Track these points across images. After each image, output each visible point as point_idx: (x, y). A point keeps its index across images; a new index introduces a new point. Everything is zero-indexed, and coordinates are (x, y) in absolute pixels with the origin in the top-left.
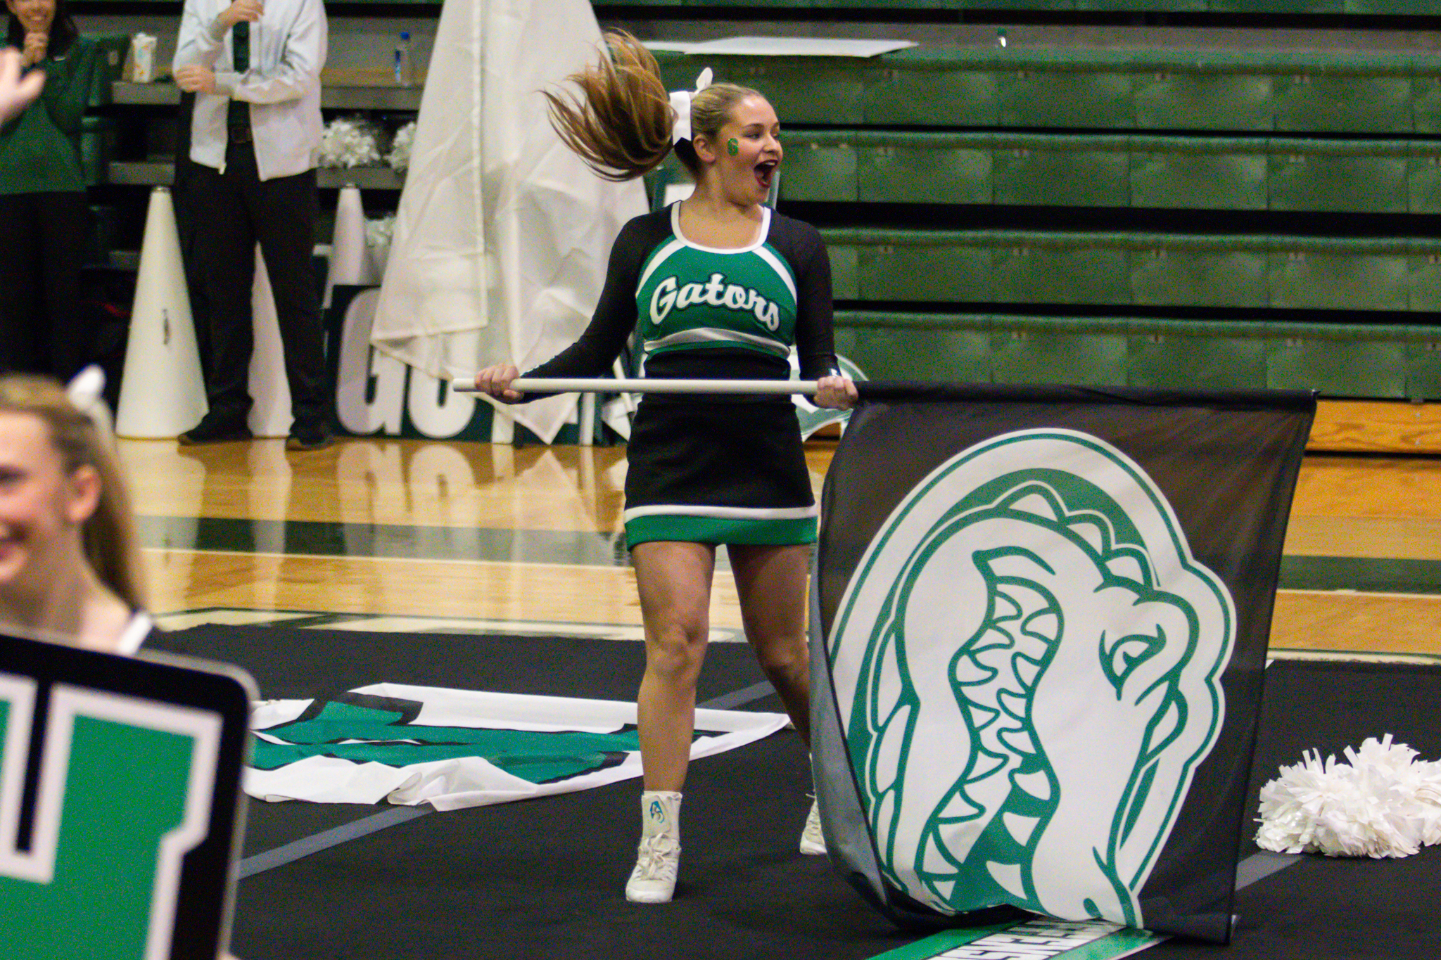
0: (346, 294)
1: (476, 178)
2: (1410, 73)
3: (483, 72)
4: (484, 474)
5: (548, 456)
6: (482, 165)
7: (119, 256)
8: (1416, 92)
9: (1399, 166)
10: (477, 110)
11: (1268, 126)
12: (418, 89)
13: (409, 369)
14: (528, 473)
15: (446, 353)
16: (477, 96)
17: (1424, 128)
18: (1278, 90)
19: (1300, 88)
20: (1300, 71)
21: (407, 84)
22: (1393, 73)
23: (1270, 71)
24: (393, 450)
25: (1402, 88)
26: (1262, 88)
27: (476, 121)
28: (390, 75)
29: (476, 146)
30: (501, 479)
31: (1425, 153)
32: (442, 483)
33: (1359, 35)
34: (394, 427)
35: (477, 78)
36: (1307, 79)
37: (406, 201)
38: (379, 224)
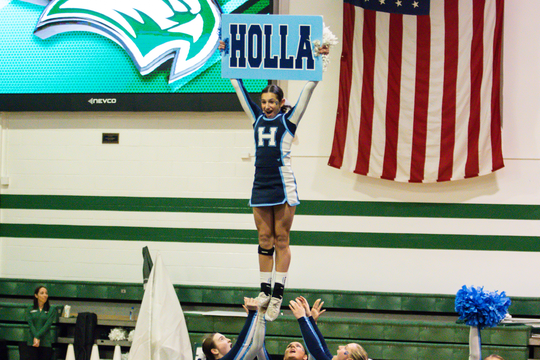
1: (149, 344)
2: (383, 324)
3: (152, 318)
6: (151, 342)
8: (385, 329)
9: (380, 348)
10: (150, 328)
11: (347, 337)
12: (135, 321)
16: (150, 324)
17: (386, 338)
18: (350, 328)
19: (355, 327)
20: (356, 323)
21: (133, 320)
22: (379, 324)
23: (349, 323)
25: (381, 328)
26: (346, 327)
27: (150, 330)
28: (129, 318)
29: (149, 335)
31: (387, 345)
33: (371, 315)
35: (150, 319)
36: (358, 325)
37: (132, 350)
38: (125, 355)
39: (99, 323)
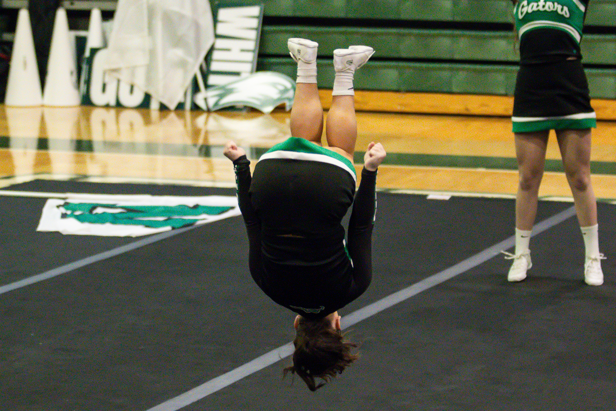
0: (94, 51)
1: (145, 6)
4: (147, 121)
5: (172, 116)
6: (148, 2)
7: (6, 37)
13: (119, 81)
14: (165, 121)
15: (133, 74)
24: (113, 112)
30: (154, 123)
32: (132, 125)
34: (113, 102)
37: (118, 15)
38: (108, 24)
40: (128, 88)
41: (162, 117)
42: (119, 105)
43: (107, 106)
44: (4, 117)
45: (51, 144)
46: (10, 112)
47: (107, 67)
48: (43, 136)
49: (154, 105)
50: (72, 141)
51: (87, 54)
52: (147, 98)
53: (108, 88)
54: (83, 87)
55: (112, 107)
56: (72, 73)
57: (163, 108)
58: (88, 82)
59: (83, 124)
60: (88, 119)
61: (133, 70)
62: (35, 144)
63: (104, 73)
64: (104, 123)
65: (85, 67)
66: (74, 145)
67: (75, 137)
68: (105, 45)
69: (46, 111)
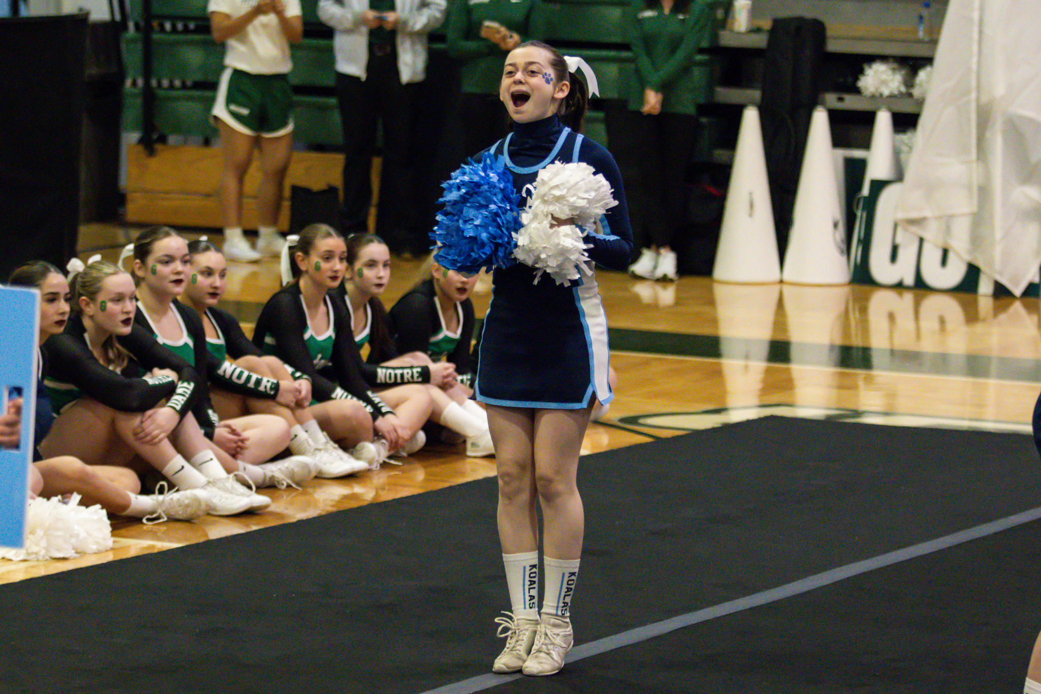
0: (878, 186)
1: (973, 106)
3: (981, 32)
4: (972, 316)
5: (1018, 305)
6: (978, 99)
7: (720, 155)
10: (974, 60)
12: (934, 42)
13: (921, 240)
14: (1003, 317)
15: (948, 230)
16: (975, 49)
21: (927, 39)
24: (909, 297)
27: (974, 66)
28: (916, 31)
29: (974, 83)
30: (984, 320)
32: (942, 321)
34: (909, 280)
35: (975, 36)
37: (923, 122)
38: (904, 137)
39: (833, 46)
40: (938, 255)
41: (998, 310)
42: (920, 285)
43: (899, 286)
44: (711, 302)
45: (794, 352)
46: (720, 292)
47: (900, 215)
48: (780, 337)
49: (985, 287)
50: (832, 347)
51: (866, 191)
52: (973, 273)
53: (901, 253)
54: (856, 250)
55: (908, 288)
56: (836, 225)
57: (1001, 292)
58: (866, 243)
59: (854, 317)
60: (864, 310)
61: (947, 221)
62: (764, 350)
63: (896, 226)
64: (891, 317)
65: (860, 214)
66: (836, 355)
67: (838, 342)
68: (899, 177)
69: (787, 290)
